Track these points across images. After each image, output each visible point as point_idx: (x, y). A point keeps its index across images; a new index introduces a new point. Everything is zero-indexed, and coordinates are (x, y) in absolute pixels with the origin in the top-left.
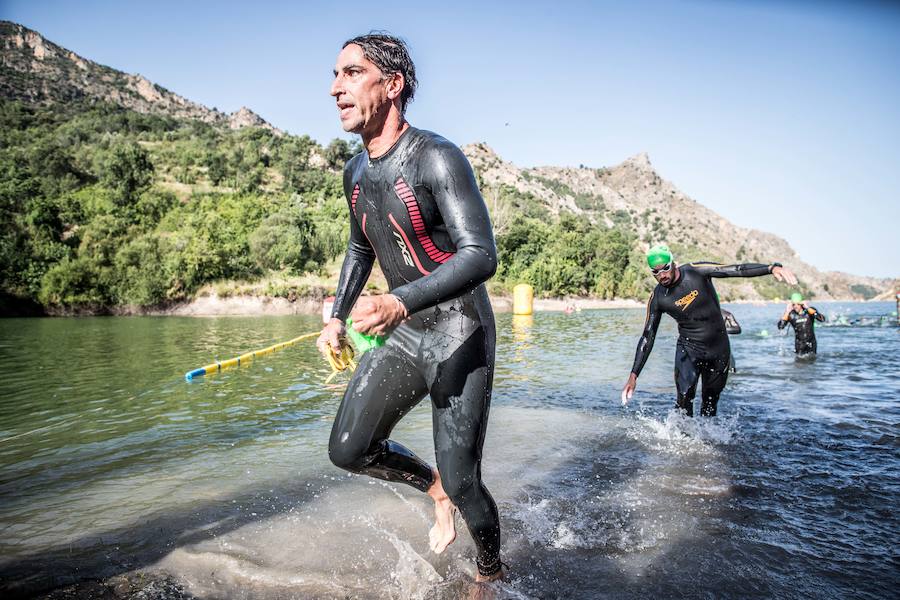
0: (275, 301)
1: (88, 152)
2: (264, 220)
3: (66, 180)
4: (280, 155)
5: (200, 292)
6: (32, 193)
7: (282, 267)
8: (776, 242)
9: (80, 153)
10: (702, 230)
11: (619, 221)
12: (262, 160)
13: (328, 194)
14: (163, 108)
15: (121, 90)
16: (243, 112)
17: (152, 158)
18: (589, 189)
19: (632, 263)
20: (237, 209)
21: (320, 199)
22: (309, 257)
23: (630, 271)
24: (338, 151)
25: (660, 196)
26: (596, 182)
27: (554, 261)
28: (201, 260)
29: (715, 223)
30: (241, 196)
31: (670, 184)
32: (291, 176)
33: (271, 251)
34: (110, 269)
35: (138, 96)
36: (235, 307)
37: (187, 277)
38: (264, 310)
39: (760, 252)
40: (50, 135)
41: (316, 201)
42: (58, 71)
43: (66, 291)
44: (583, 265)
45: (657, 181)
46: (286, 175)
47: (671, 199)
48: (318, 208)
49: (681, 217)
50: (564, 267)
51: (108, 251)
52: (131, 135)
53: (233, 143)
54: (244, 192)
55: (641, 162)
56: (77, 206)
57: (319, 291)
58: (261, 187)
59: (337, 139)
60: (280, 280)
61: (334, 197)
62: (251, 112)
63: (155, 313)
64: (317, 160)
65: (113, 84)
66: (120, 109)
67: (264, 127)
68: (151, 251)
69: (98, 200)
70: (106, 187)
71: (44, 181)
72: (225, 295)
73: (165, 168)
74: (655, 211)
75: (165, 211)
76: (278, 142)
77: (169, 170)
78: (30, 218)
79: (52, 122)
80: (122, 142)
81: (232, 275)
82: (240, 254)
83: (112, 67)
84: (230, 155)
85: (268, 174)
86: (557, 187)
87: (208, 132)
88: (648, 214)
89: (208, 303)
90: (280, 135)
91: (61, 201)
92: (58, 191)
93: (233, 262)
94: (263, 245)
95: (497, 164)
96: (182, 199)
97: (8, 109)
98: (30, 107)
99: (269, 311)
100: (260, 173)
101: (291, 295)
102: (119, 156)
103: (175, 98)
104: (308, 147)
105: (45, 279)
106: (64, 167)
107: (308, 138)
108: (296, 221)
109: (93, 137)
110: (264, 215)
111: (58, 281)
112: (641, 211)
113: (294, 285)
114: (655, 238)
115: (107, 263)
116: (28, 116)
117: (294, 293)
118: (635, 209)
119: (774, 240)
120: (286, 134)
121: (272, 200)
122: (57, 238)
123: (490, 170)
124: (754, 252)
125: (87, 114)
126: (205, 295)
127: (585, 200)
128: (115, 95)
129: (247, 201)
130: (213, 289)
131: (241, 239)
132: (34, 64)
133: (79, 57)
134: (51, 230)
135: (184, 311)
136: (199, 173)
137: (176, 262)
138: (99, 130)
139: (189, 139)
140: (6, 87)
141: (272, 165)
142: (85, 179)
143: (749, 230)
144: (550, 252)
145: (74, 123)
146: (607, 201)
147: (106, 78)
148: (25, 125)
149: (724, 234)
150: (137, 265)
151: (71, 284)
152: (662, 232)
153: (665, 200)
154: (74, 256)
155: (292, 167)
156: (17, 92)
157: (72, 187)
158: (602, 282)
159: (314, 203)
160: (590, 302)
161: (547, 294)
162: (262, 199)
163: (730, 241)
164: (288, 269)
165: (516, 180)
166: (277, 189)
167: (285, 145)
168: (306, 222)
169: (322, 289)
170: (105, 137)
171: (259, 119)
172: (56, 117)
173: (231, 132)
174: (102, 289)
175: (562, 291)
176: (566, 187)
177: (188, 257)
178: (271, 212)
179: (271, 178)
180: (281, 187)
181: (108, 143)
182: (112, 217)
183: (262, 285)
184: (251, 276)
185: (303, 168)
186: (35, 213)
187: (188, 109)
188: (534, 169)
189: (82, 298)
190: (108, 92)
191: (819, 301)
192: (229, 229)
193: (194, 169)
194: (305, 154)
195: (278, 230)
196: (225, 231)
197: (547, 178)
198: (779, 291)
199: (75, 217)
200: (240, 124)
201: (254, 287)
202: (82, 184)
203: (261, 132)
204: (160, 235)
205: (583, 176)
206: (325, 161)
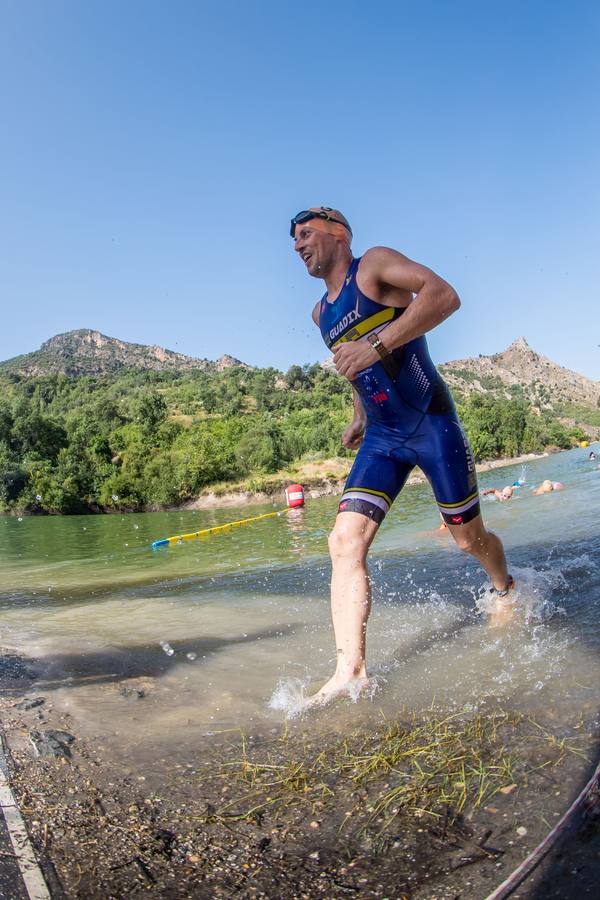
0: (256, 495)
1: (126, 402)
2: (244, 434)
3: (114, 423)
4: (253, 385)
5: (202, 492)
6: (94, 433)
7: (260, 468)
9: (122, 403)
12: (240, 390)
13: (292, 409)
14: (171, 365)
15: (145, 357)
16: (225, 358)
17: (166, 400)
20: (225, 427)
21: (286, 413)
22: (280, 458)
24: (295, 375)
28: (200, 468)
30: (227, 418)
32: (263, 400)
33: (251, 457)
34: (141, 480)
35: (156, 360)
36: (228, 501)
37: (192, 481)
38: (249, 502)
40: (105, 394)
41: (283, 415)
42: (109, 353)
46: (259, 399)
48: (283, 420)
52: (152, 386)
53: (219, 381)
54: (230, 415)
56: (120, 438)
57: (289, 484)
58: (242, 410)
59: (294, 366)
60: (259, 478)
61: (296, 409)
62: (230, 357)
63: (172, 509)
64: (280, 384)
65: (140, 355)
66: (145, 370)
67: (241, 366)
68: (166, 465)
69: (133, 432)
70: (137, 424)
71: (101, 424)
72: (219, 494)
73: (174, 406)
75: (176, 436)
76: (251, 375)
77: (177, 407)
78: (93, 449)
79: (106, 385)
80: (147, 392)
81: (224, 478)
83: (140, 343)
84: (218, 389)
85: (246, 400)
87: (201, 376)
89: (208, 500)
90: (250, 369)
91: (111, 437)
92: (110, 431)
93: (223, 468)
94: (245, 453)
96: (186, 426)
97: (83, 381)
98: (94, 378)
99: (252, 503)
100: (240, 400)
101: (268, 490)
102: (144, 401)
103: (179, 357)
104: (274, 375)
105: (103, 489)
106: (112, 414)
107: (272, 369)
108: (269, 432)
109: (129, 391)
110: (244, 430)
113: (271, 480)
115: (139, 476)
116: (93, 384)
117: (271, 488)
120: (256, 369)
121: (250, 419)
122: (109, 461)
125: (126, 377)
126: (206, 494)
128: (142, 361)
129: (231, 422)
130: (211, 490)
131: (229, 451)
132: (96, 351)
133: (120, 342)
134: (105, 455)
135: (192, 507)
136: (197, 406)
137: (183, 471)
138: (133, 387)
139: (189, 383)
140: (82, 368)
141: (248, 393)
142: (124, 421)
145: (118, 384)
147: (136, 352)
148: (92, 389)
150: (158, 475)
151: (118, 491)
154: (119, 472)
155: (263, 392)
156: (88, 370)
157: (118, 426)
159: (281, 417)
162: (242, 419)
164: (264, 469)
166: (253, 410)
167: (256, 377)
168: (276, 432)
170: (136, 390)
171: (236, 361)
172: (108, 382)
173: (218, 373)
174: (138, 495)
177: (191, 467)
178: (249, 427)
179: (248, 402)
180: (256, 409)
181: (138, 394)
182: (139, 443)
183: (246, 484)
184: (237, 477)
185: (271, 391)
186: (96, 445)
187: (188, 363)
189: (125, 501)
190: (137, 361)
192: (220, 444)
193: (194, 403)
194: (272, 381)
195: (255, 440)
196: (217, 445)
199: (119, 446)
200: (224, 367)
201: (239, 485)
202: (123, 424)
203: (238, 370)
204: (172, 453)
206: (287, 384)
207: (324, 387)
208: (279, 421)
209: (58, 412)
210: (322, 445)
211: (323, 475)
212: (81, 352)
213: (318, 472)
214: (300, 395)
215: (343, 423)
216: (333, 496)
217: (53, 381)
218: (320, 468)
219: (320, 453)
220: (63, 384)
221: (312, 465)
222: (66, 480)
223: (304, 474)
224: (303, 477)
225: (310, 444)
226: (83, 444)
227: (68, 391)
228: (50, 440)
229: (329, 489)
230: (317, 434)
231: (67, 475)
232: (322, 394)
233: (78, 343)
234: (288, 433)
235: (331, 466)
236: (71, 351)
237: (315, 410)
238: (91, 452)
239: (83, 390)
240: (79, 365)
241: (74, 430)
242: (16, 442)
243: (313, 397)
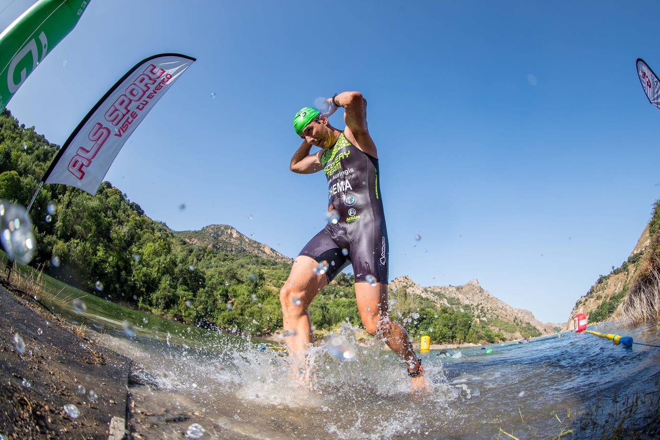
1: (243, 272)
3: (234, 281)
5: (276, 331)
6: (221, 284)
8: (528, 313)
9: (240, 271)
10: (500, 311)
11: (466, 309)
13: (336, 296)
14: (273, 257)
15: (259, 250)
17: (265, 276)
18: (453, 295)
19: (472, 327)
21: (332, 298)
22: (325, 322)
23: (471, 330)
24: (342, 278)
25: (483, 298)
26: (458, 293)
27: (437, 327)
28: (278, 318)
29: (505, 308)
31: (487, 292)
34: (243, 317)
35: (264, 252)
37: (271, 324)
40: (231, 265)
42: (239, 242)
43: (226, 323)
44: (451, 328)
45: (482, 291)
47: (488, 298)
48: (331, 302)
50: (442, 330)
51: (243, 310)
52: (259, 266)
55: (475, 283)
56: (235, 291)
61: (339, 297)
65: (256, 248)
66: (257, 256)
68: (259, 312)
69: (243, 290)
70: (246, 285)
73: (270, 280)
74: (481, 304)
75: (267, 297)
77: (271, 281)
78: (219, 293)
79: (233, 260)
80: (255, 269)
83: (257, 241)
86: (439, 295)
88: (478, 305)
91: (230, 289)
92: (230, 286)
95: (413, 285)
96: (274, 294)
97: (221, 254)
98: (227, 254)
102: (253, 273)
103: (278, 254)
105: (220, 317)
106: (233, 277)
108: (321, 307)
109: (245, 266)
111: (224, 318)
112: (475, 304)
113: (318, 333)
114: (481, 316)
115: (242, 314)
116: (226, 257)
118: (473, 303)
122: (226, 302)
123: (410, 288)
125: (245, 258)
126: (278, 333)
127: (451, 301)
128: (256, 251)
132: (232, 240)
133: (247, 237)
134: (225, 298)
135: (269, 339)
137: (268, 318)
138: (248, 264)
139: (280, 269)
140: (222, 247)
142: (240, 282)
144: (436, 323)
145: (240, 261)
146: (461, 301)
147: (254, 245)
148: (224, 260)
149: (509, 312)
151: (228, 320)
152: (484, 313)
153: (485, 299)
156: (225, 249)
157: (235, 284)
158: (459, 336)
159: (329, 300)
160: (453, 345)
161: (434, 342)
163: (511, 314)
165: (421, 292)
168: (325, 307)
170: (249, 266)
172: (234, 259)
175: (441, 340)
176: (443, 295)
181: (250, 269)
182: (246, 296)
186: (220, 291)
187: (282, 258)
188: (429, 287)
190: (254, 250)
197: (435, 291)
199: (234, 295)
202: (238, 283)
204: (264, 307)
205: (451, 290)
206: (336, 282)
208: (327, 302)
209: (203, 267)
212: (223, 238)
217: (204, 250)
220: (210, 253)
222: (200, 307)
226: (213, 288)
227: (211, 258)
228: (195, 281)
231: (201, 303)
233: (223, 231)
234: (333, 310)
236: (218, 236)
237: (350, 300)
238: (217, 294)
239: (219, 259)
240: (221, 244)
241: (210, 280)
242: (175, 277)
243: (349, 292)
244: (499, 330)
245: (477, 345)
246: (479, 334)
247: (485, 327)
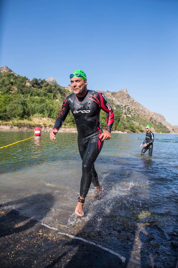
0: (14, 127)
2: (11, 102)
4: (17, 82)
7: (17, 117)
8: (161, 116)
10: (141, 112)
11: (118, 108)
12: (11, 83)
13: (31, 95)
16: (5, 67)
18: (109, 98)
19: (121, 121)
20: (3, 98)
21: (29, 97)
22: (25, 114)
23: (120, 123)
24: (35, 82)
25: (129, 101)
26: (112, 96)
29: (144, 110)
30: (4, 94)
31: (133, 98)
32: (20, 89)
33: (13, 112)
36: (2, 128)
38: (11, 130)
39: (156, 119)
41: (28, 97)
45: (129, 97)
46: (18, 88)
47: (133, 102)
48: (28, 99)
49: (135, 108)
53: (1, 77)
54: (5, 93)
55: (125, 91)
57: (28, 125)
58: (10, 92)
59: (35, 78)
60: (16, 121)
62: (7, 68)
64: (28, 84)
67: (12, 73)
74: (128, 106)
76: (16, 78)
81: (1, 119)
82: (3, 112)
85: (13, 88)
88: (126, 106)
90: (17, 76)
93: (1, 115)
94: (11, 110)
99: (12, 130)
100: (10, 87)
101: (19, 126)
104: (26, 80)
107: (25, 77)
108: (21, 103)
110: (11, 100)
112: (124, 105)
113: (21, 122)
114: (127, 114)
117: (20, 125)
118: (122, 104)
119: (160, 116)
120: (19, 75)
121: (14, 96)
124: (154, 119)
129: (6, 96)
131: (4, 107)
141: (14, 85)
143: (154, 112)
146: (114, 102)
149: (147, 114)
152: (130, 112)
153: (131, 102)
155: (20, 86)
159: (27, 98)
162: (11, 95)
163: (148, 115)
164: (19, 118)
166: (15, 93)
167: (18, 79)
168: (24, 103)
169: (29, 124)
171: (10, 70)
173: (2, 73)
178: (13, 99)
179: (14, 89)
180: (17, 92)
183: (11, 122)
184: (7, 119)
185: (24, 86)
191: (171, 134)
194: (25, 82)
195: (16, 105)
198: (161, 130)
200: (4, 71)
201: (8, 123)
203: (10, 75)
205: (108, 94)
206: (31, 85)
207: (46, 89)
208: (26, 99)
210: (42, 112)
211: (41, 124)
213: (39, 122)
214: (36, 91)
215: (51, 105)
216: (45, 132)
218: (41, 121)
219: (41, 115)
221: (37, 119)
223: (34, 122)
224: (34, 123)
225: (37, 110)
229: (43, 129)
230: (41, 107)
232: (44, 92)
234: (30, 105)
235: (45, 121)
237: (42, 98)
243: (41, 92)
244: (139, 124)
245: (124, 133)
246: (126, 125)
247: (129, 121)
